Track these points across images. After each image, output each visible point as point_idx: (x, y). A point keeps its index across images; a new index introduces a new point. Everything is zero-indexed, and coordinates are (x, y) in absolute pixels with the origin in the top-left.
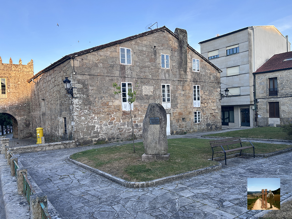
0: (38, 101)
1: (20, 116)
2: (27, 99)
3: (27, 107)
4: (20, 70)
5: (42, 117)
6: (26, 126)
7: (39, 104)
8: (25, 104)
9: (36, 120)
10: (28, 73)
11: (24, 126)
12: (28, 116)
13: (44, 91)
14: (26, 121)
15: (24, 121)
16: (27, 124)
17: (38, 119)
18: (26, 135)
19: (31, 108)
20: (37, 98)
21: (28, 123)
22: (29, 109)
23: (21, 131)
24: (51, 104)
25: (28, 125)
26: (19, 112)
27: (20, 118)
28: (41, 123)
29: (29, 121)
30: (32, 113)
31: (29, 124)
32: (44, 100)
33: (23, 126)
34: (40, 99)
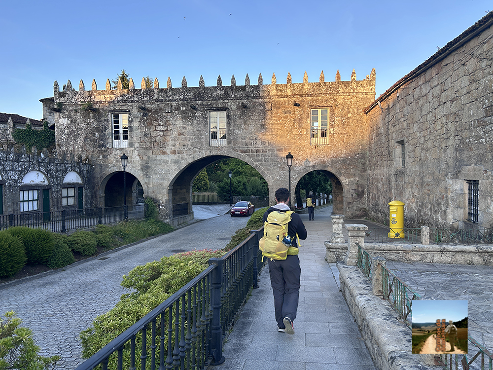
0: (385, 146)
1: (349, 176)
2: (362, 145)
3: (360, 160)
4: (352, 91)
5: (393, 179)
6: (358, 195)
7: (389, 154)
8: (358, 155)
9: (377, 186)
10: (365, 96)
11: (354, 195)
12: (362, 176)
13: (405, 124)
14: (358, 187)
15: (355, 187)
16: (358, 192)
17: (383, 185)
18: (358, 213)
19: (367, 163)
20: (383, 141)
21: (360, 189)
22: (364, 164)
23: (349, 203)
24: (423, 149)
25: (360, 195)
26: (346, 169)
27: (347, 180)
28: (390, 190)
29: (363, 187)
30: (369, 171)
31: (363, 192)
32: (402, 143)
33: (352, 195)
34: (393, 143)
